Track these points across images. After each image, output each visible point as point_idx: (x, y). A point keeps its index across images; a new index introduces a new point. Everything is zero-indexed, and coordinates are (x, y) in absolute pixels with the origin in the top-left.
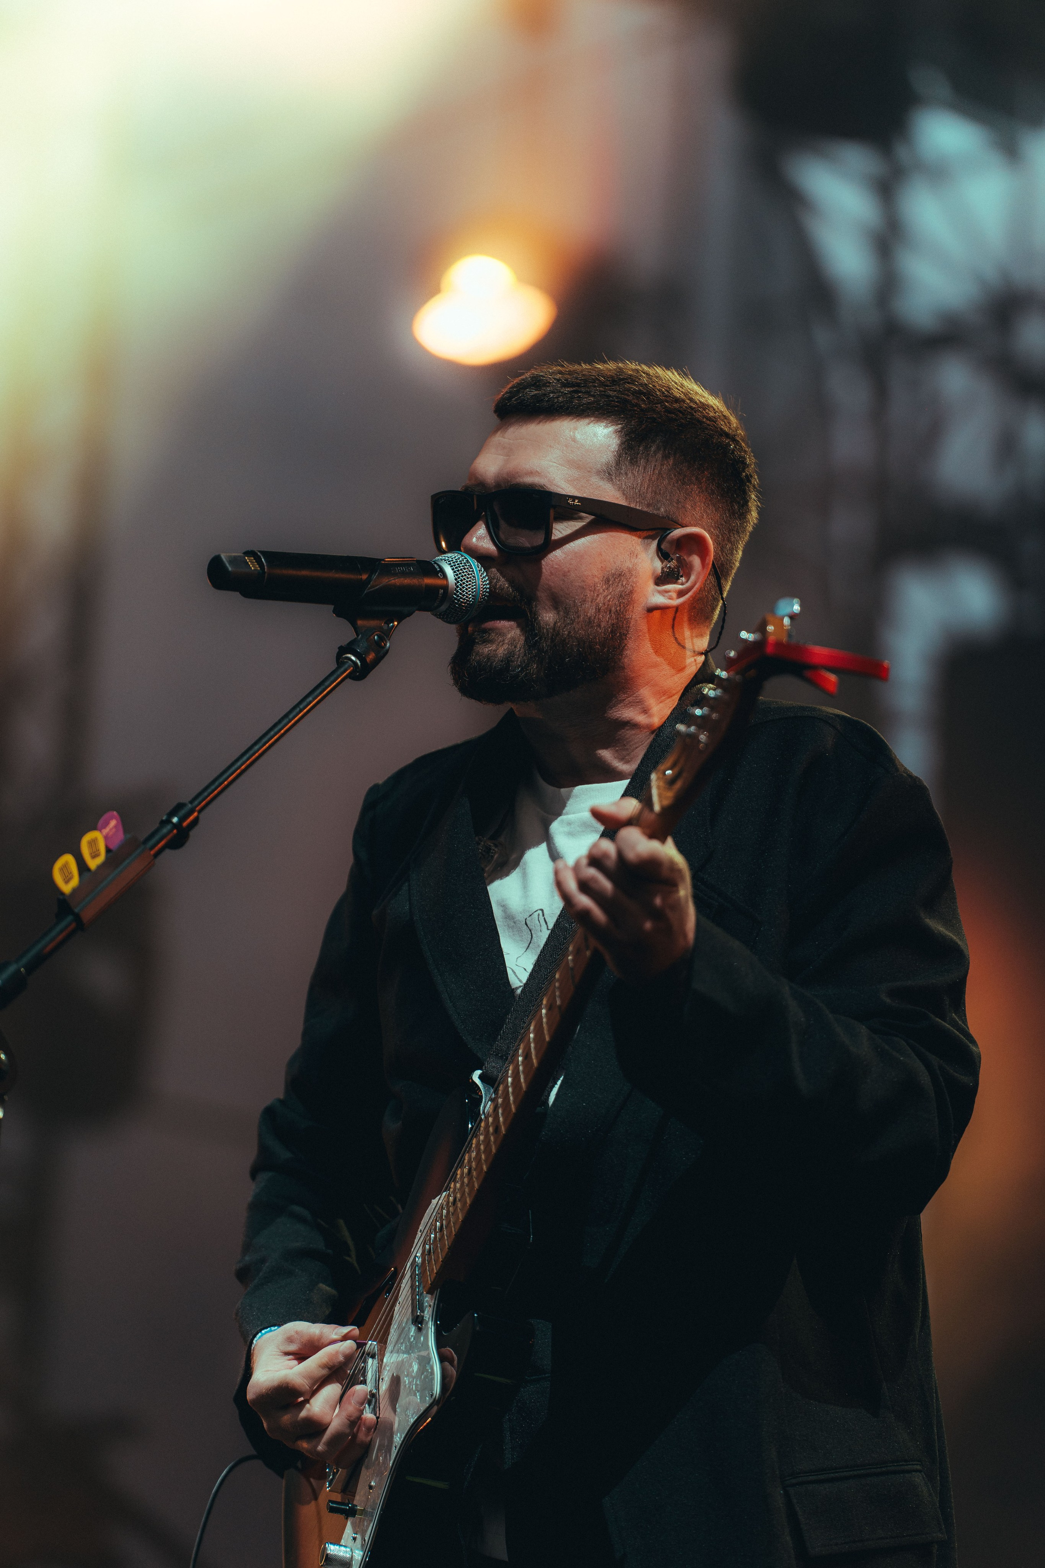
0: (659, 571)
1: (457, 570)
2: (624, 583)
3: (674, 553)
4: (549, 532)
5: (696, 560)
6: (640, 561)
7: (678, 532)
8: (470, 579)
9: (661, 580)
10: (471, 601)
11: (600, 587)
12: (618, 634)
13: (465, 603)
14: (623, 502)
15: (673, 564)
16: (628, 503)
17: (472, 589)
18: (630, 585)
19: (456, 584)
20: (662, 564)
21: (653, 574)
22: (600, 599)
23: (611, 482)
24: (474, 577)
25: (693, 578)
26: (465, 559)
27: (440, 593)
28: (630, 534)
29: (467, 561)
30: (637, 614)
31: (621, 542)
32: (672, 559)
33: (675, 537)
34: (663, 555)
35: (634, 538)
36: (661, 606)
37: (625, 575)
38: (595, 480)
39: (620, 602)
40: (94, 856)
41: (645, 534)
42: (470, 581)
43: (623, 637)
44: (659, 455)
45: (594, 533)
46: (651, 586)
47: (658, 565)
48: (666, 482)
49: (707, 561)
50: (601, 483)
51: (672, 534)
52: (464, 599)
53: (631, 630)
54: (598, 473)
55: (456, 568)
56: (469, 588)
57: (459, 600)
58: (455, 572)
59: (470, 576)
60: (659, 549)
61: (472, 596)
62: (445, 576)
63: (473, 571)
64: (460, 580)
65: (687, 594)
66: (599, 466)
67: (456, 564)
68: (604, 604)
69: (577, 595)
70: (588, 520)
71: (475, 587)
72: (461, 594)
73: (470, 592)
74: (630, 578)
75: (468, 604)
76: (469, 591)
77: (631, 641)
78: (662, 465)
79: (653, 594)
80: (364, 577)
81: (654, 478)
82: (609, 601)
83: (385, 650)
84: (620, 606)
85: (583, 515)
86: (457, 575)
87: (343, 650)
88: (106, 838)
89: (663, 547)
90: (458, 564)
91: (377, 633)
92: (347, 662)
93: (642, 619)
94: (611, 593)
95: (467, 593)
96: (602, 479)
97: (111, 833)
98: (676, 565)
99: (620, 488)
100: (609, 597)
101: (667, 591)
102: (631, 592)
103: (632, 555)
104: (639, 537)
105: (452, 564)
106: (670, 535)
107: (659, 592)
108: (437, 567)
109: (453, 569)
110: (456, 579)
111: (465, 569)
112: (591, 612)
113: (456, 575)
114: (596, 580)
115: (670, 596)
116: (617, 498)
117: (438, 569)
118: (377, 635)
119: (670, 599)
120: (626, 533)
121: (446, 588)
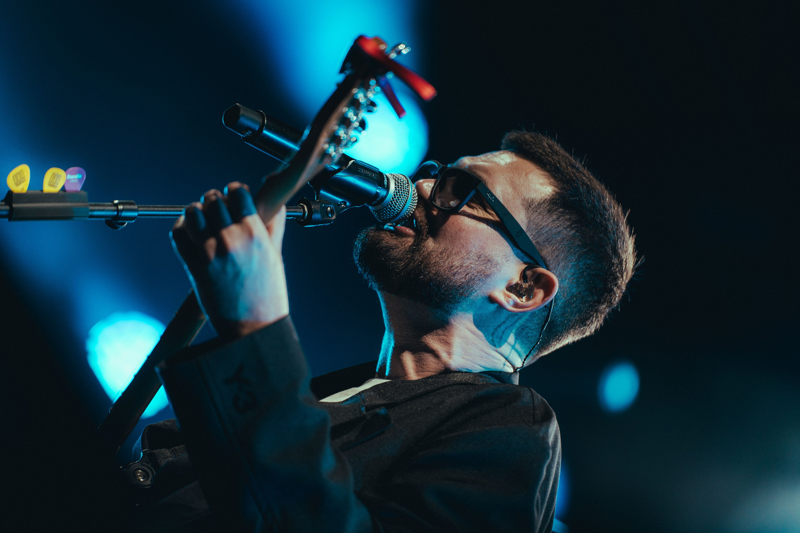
2: (488, 267)
3: (531, 280)
6: (507, 265)
7: (542, 270)
11: (473, 256)
14: (524, 227)
16: (526, 229)
18: (491, 271)
21: (509, 281)
22: (467, 263)
23: (526, 211)
25: (530, 302)
30: (481, 292)
32: (527, 283)
33: (538, 272)
34: (524, 276)
36: (499, 302)
38: (518, 202)
39: (477, 275)
40: (51, 185)
46: (502, 287)
50: (520, 206)
53: (471, 298)
54: (524, 200)
60: (524, 271)
65: (519, 308)
66: (527, 197)
69: (457, 247)
74: (494, 268)
78: (566, 228)
79: (500, 292)
84: (475, 277)
88: (67, 181)
89: (527, 271)
93: (482, 298)
94: (476, 264)
96: (523, 205)
97: (72, 181)
98: (526, 288)
99: (529, 218)
100: (473, 266)
103: (505, 257)
106: (536, 268)
107: (505, 294)
112: (457, 263)
114: (474, 250)
116: (523, 222)
119: (508, 302)
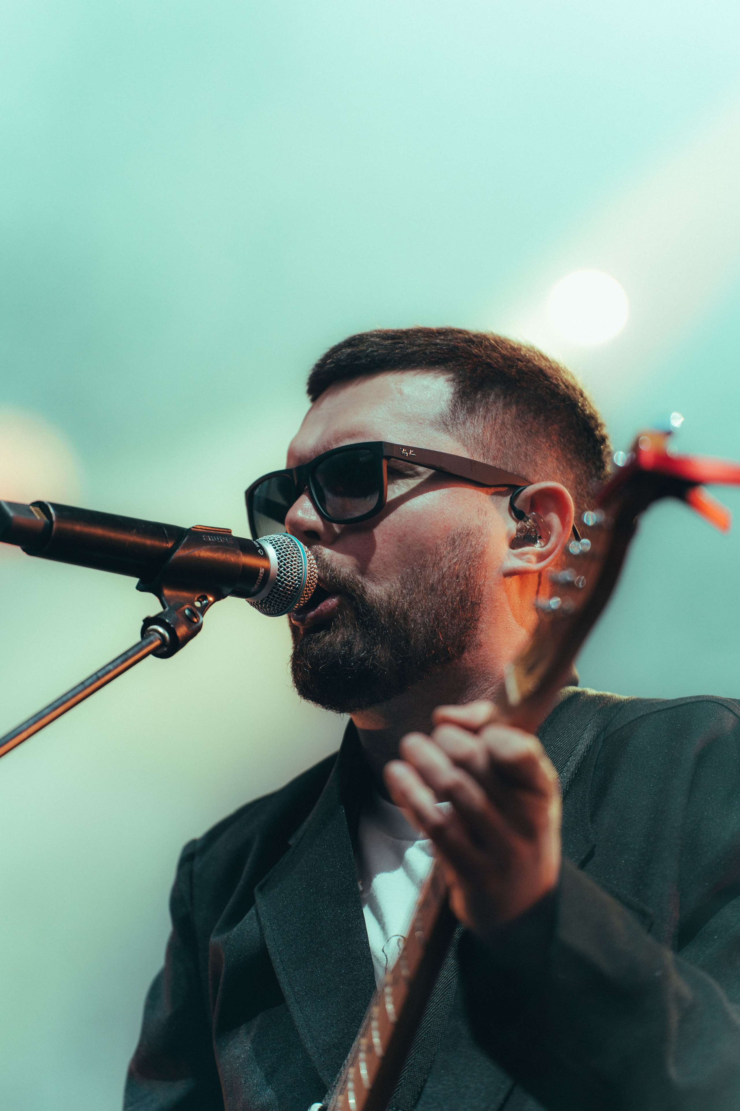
0: (514, 531)
1: (280, 549)
2: (473, 543)
3: (530, 512)
4: (382, 495)
5: (554, 519)
6: (490, 519)
7: (530, 489)
8: (295, 559)
9: (515, 543)
10: (297, 584)
11: (444, 549)
12: (469, 604)
13: (290, 586)
15: (529, 524)
16: (471, 455)
17: (298, 570)
18: (480, 545)
19: (279, 564)
20: (517, 524)
21: (508, 535)
22: (445, 563)
23: (448, 433)
24: (299, 557)
25: (553, 539)
26: (289, 538)
27: (261, 572)
28: (475, 489)
29: (291, 540)
30: (491, 579)
31: (466, 497)
32: (528, 519)
33: (529, 494)
35: (480, 493)
36: (519, 569)
37: (473, 535)
38: (429, 430)
39: (470, 565)
41: (493, 490)
42: (295, 561)
43: (476, 605)
44: (500, 404)
45: (434, 490)
46: (506, 550)
47: (512, 526)
48: (510, 433)
49: (567, 519)
50: (436, 434)
51: (525, 491)
52: (289, 582)
53: (485, 599)
55: (279, 546)
56: (295, 568)
57: (283, 583)
58: (277, 551)
59: (295, 555)
60: (512, 507)
61: (299, 578)
62: (265, 556)
63: (298, 550)
64: (283, 564)
65: (547, 557)
66: (432, 416)
67: (279, 542)
68: (449, 567)
70: (426, 476)
71: (301, 567)
72: (285, 575)
73: (296, 574)
74: (480, 537)
75: (294, 588)
76: (295, 572)
77: (486, 613)
79: (509, 558)
80: (170, 545)
81: (497, 427)
82: (455, 563)
83: (197, 625)
84: (469, 569)
85: (421, 469)
86: (280, 554)
87: (148, 622)
89: (516, 505)
90: (281, 543)
91: (187, 606)
92: (153, 634)
93: (499, 585)
94: (457, 555)
95: (292, 574)
96: (438, 429)
98: (533, 526)
99: (459, 439)
100: (455, 560)
101: (524, 554)
102: (483, 553)
103: (480, 512)
104: (487, 493)
105: (274, 543)
106: (522, 493)
107: (517, 556)
108: (256, 544)
109: (275, 548)
110: (279, 558)
111: (289, 548)
113: (278, 554)
114: (439, 541)
115: (528, 559)
117: (258, 546)
118: (188, 608)
119: (528, 562)
120: (470, 488)
121: (267, 571)
